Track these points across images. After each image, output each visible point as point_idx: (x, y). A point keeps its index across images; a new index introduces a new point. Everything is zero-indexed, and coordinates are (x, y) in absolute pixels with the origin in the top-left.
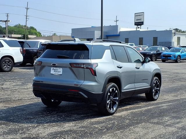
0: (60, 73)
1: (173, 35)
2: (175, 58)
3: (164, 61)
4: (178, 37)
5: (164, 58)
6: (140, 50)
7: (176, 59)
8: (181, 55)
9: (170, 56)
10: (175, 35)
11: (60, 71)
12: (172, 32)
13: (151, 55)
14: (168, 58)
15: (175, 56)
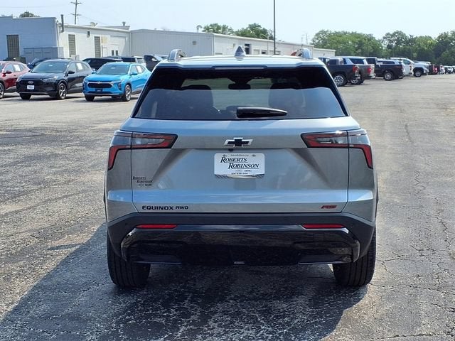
0: (254, 172)
1: (59, 29)
2: (120, 89)
3: (90, 98)
4: (69, 35)
5: (94, 90)
6: (16, 70)
7: (122, 92)
8: (131, 80)
9: (109, 86)
10: (63, 31)
11: (256, 164)
12: (54, 22)
13: (55, 83)
14: (104, 90)
15: (119, 85)
